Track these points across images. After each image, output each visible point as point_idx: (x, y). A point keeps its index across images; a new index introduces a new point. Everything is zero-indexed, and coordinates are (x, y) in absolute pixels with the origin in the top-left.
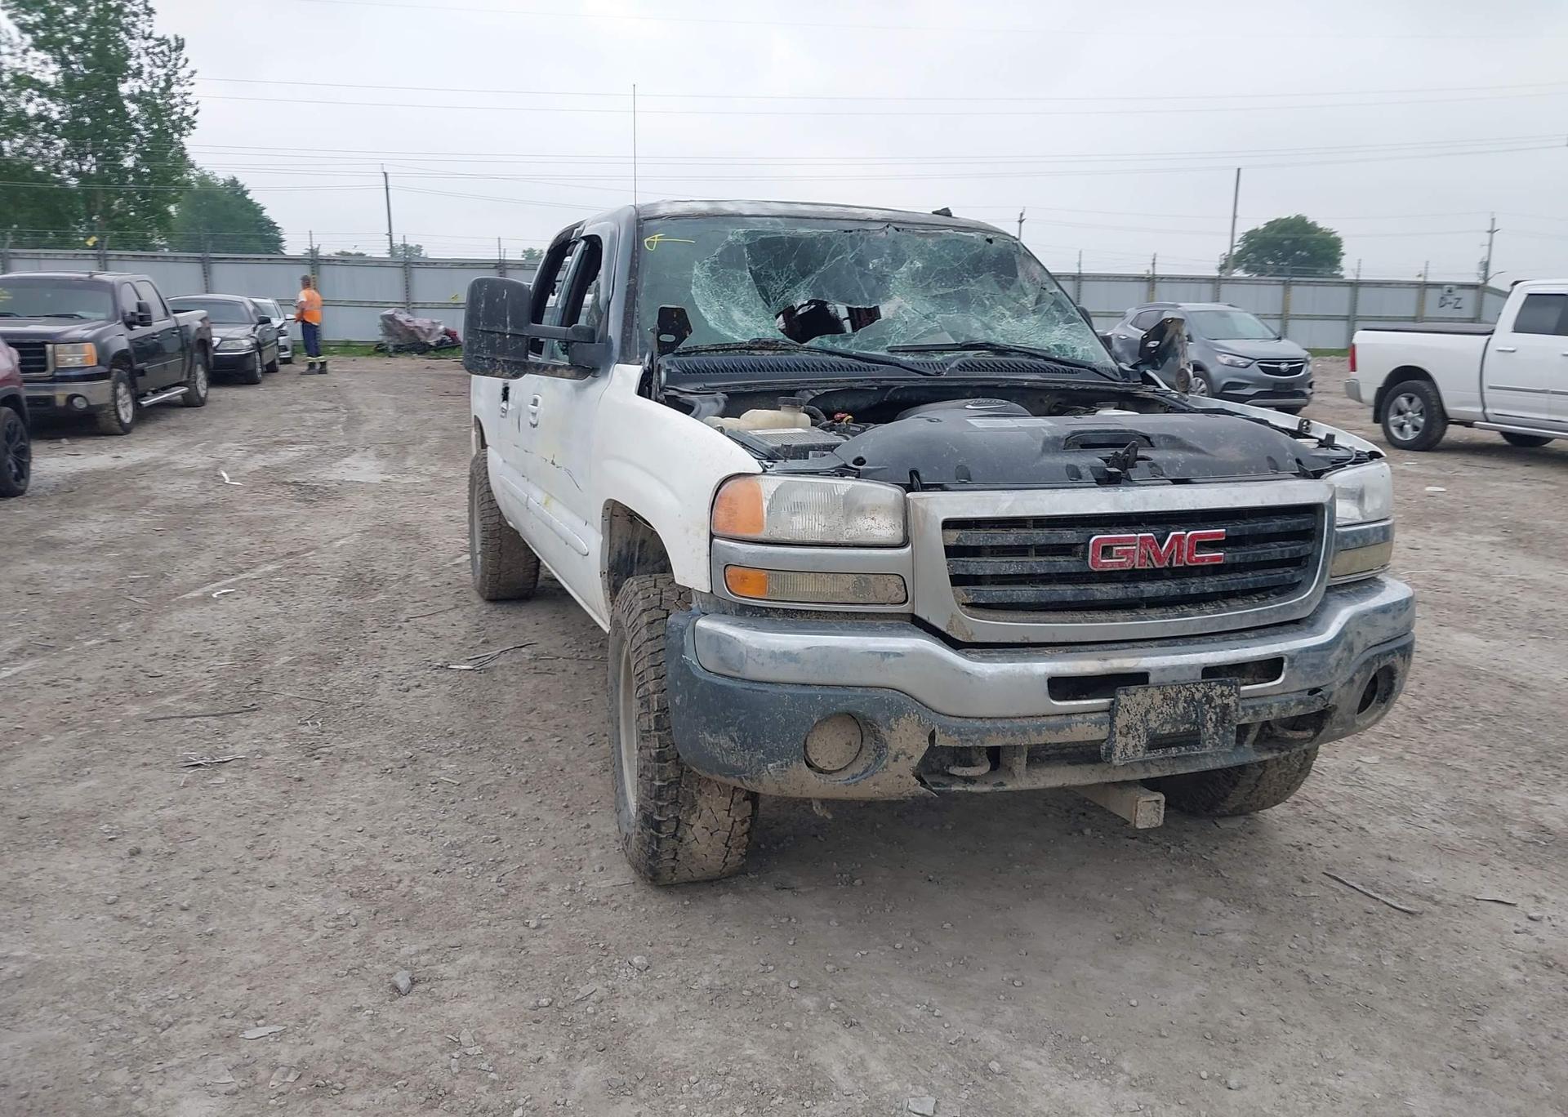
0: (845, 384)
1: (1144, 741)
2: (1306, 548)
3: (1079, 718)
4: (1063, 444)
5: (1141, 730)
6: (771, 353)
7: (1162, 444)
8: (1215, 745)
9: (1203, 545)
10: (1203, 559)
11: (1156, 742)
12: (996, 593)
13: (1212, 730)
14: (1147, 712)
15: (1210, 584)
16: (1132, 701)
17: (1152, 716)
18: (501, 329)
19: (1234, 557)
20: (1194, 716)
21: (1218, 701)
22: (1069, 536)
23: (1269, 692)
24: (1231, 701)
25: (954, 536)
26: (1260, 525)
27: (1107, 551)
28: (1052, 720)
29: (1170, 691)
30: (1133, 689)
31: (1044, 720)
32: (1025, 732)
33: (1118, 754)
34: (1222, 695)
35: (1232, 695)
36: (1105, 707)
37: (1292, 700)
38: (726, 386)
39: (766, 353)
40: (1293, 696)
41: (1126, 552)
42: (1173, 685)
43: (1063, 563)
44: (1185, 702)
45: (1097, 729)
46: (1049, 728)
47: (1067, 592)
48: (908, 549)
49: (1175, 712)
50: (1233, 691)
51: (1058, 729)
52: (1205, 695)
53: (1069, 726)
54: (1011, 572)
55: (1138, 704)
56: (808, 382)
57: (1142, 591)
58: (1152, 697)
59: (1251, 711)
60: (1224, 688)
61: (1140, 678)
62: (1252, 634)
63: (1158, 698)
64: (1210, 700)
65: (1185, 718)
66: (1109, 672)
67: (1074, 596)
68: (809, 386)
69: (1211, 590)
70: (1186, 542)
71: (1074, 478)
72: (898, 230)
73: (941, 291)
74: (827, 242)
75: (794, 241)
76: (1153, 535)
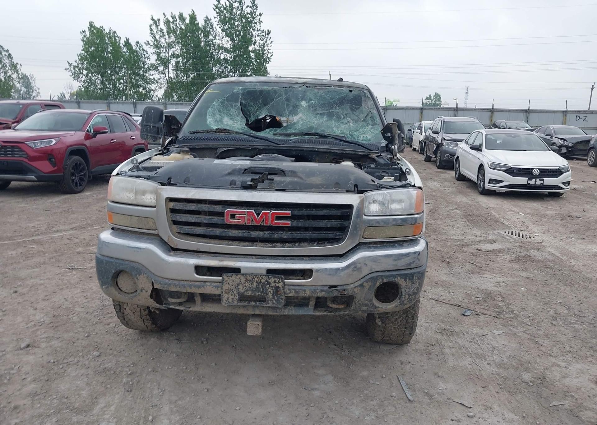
1: (237, 297)
2: (345, 223)
3: (208, 284)
4: (242, 172)
5: (235, 292)
6: (223, 134)
7: (290, 174)
8: (273, 303)
9: (279, 218)
10: (279, 223)
11: (243, 298)
12: (188, 229)
13: (271, 297)
14: (238, 285)
15: (285, 235)
16: (232, 279)
17: (240, 287)
18: (149, 124)
19: (298, 224)
20: (262, 289)
21: (274, 285)
22: (218, 208)
23: (303, 284)
24: (280, 285)
25: (172, 205)
26: (314, 212)
27: (233, 216)
28: (197, 283)
29: (249, 277)
30: (230, 274)
31: (193, 283)
32: (184, 287)
33: (224, 301)
34: (275, 282)
35: (280, 283)
36: (221, 281)
37: (318, 289)
38: (190, 145)
39: (221, 134)
40: (319, 288)
41: (241, 217)
42: (252, 276)
43: (216, 220)
44: (257, 282)
45: (216, 289)
46: (195, 286)
47: (218, 231)
48: (155, 208)
49: (252, 287)
50: (281, 281)
51: (199, 287)
52: (266, 281)
53: (203, 286)
54: (193, 221)
55: (233, 281)
57: (251, 235)
58: (240, 278)
59: (294, 291)
60: (276, 279)
61: (236, 271)
62: (307, 258)
63: (243, 280)
64: (269, 284)
65: (257, 289)
66: (222, 266)
67: (220, 233)
69: (285, 237)
70: (270, 216)
71: (232, 186)
72: (307, 87)
73: (321, 112)
74: (275, 92)
75: (261, 92)
76: (253, 211)
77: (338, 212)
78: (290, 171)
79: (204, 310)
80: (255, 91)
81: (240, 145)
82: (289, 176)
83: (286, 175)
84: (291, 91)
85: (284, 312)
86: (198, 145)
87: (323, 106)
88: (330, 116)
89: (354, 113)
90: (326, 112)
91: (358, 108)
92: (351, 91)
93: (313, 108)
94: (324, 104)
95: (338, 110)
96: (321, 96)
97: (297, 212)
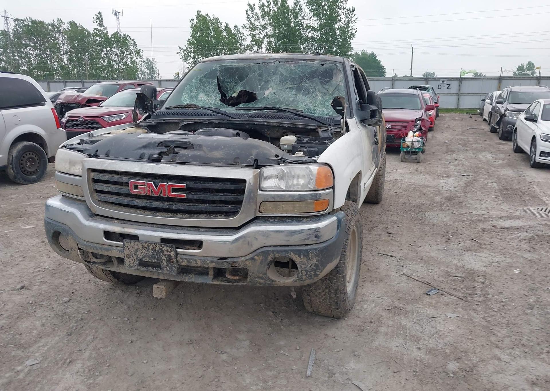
0: (194, 121)
1: (137, 262)
2: (239, 197)
3: (114, 248)
4: (157, 145)
5: (135, 258)
7: (198, 148)
8: (168, 271)
9: (175, 190)
10: (175, 195)
11: (142, 263)
12: (104, 197)
13: (165, 264)
14: (137, 251)
15: (182, 206)
16: (131, 245)
17: (139, 253)
19: (193, 196)
20: (157, 257)
21: (166, 253)
22: (125, 179)
23: (194, 254)
24: (172, 254)
25: (92, 175)
26: (208, 185)
27: (136, 187)
28: (106, 247)
29: (145, 244)
30: (129, 241)
31: (103, 246)
32: (97, 249)
33: (127, 265)
34: (167, 251)
35: (172, 251)
36: (122, 246)
37: (208, 260)
39: (190, 109)
40: (209, 258)
41: (142, 188)
42: (148, 243)
43: (123, 189)
44: (152, 250)
45: (120, 253)
46: (105, 249)
47: (125, 200)
48: (81, 178)
49: (149, 254)
50: (172, 250)
51: (107, 250)
52: (160, 249)
53: (110, 250)
54: (106, 190)
55: (132, 247)
56: (184, 119)
57: (152, 205)
58: (137, 245)
59: (186, 261)
60: (168, 248)
61: (135, 238)
62: (203, 230)
63: (140, 247)
64: (162, 252)
65: (153, 256)
66: (123, 233)
67: (128, 202)
68: (184, 121)
69: (183, 208)
70: (166, 187)
71: (141, 158)
72: (279, 62)
73: (290, 86)
74: (249, 68)
75: (237, 68)
76: (152, 183)
77: (232, 187)
78: (198, 145)
79: (119, 271)
80: (232, 68)
81: (198, 119)
82: (197, 150)
83: (195, 149)
84: (264, 66)
85: (185, 279)
86: (164, 120)
87: (293, 80)
88: (299, 89)
89: (324, 86)
90: (295, 86)
91: (329, 81)
92: (322, 65)
93: (283, 82)
94: (294, 78)
95: (308, 84)
96: (292, 70)
97: (192, 185)
